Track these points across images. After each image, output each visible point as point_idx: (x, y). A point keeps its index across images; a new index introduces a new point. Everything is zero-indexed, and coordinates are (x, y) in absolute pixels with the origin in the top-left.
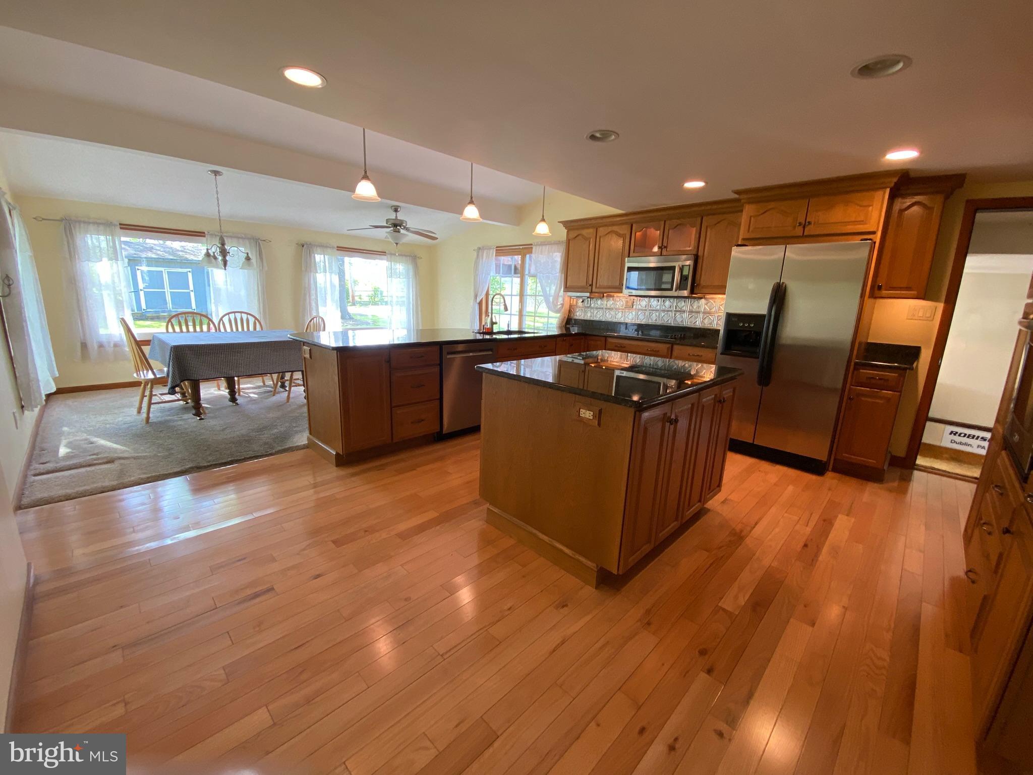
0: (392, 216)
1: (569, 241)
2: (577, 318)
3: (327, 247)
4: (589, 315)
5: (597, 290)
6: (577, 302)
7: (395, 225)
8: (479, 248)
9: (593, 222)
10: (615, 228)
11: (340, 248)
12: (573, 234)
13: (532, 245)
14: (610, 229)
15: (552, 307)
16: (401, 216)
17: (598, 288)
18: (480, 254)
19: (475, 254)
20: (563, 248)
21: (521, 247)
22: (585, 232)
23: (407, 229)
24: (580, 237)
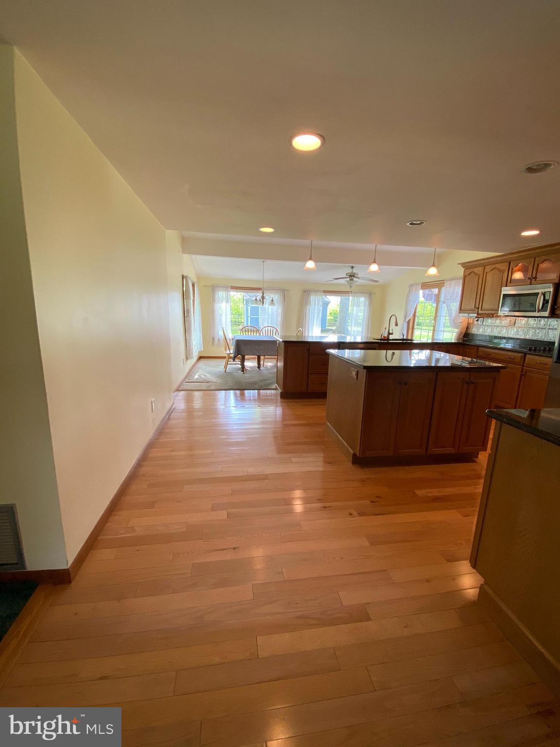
0: (350, 271)
1: (465, 277)
2: (473, 332)
3: (318, 291)
4: (481, 330)
5: (483, 312)
6: (473, 321)
7: (351, 276)
8: (411, 285)
9: (482, 262)
10: (498, 266)
11: (325, 292)
12: (468, 272)
13: (444, 280)
14: (494, 266)
15: (454, 324)
16: (355, 271)
17: (483, 310)
18: (411, 288)
19: (408, 288)
20: (461, 282)
21: (438, 282)
22: (476, 270)
23: (358, 278)
24: (472, 273)
